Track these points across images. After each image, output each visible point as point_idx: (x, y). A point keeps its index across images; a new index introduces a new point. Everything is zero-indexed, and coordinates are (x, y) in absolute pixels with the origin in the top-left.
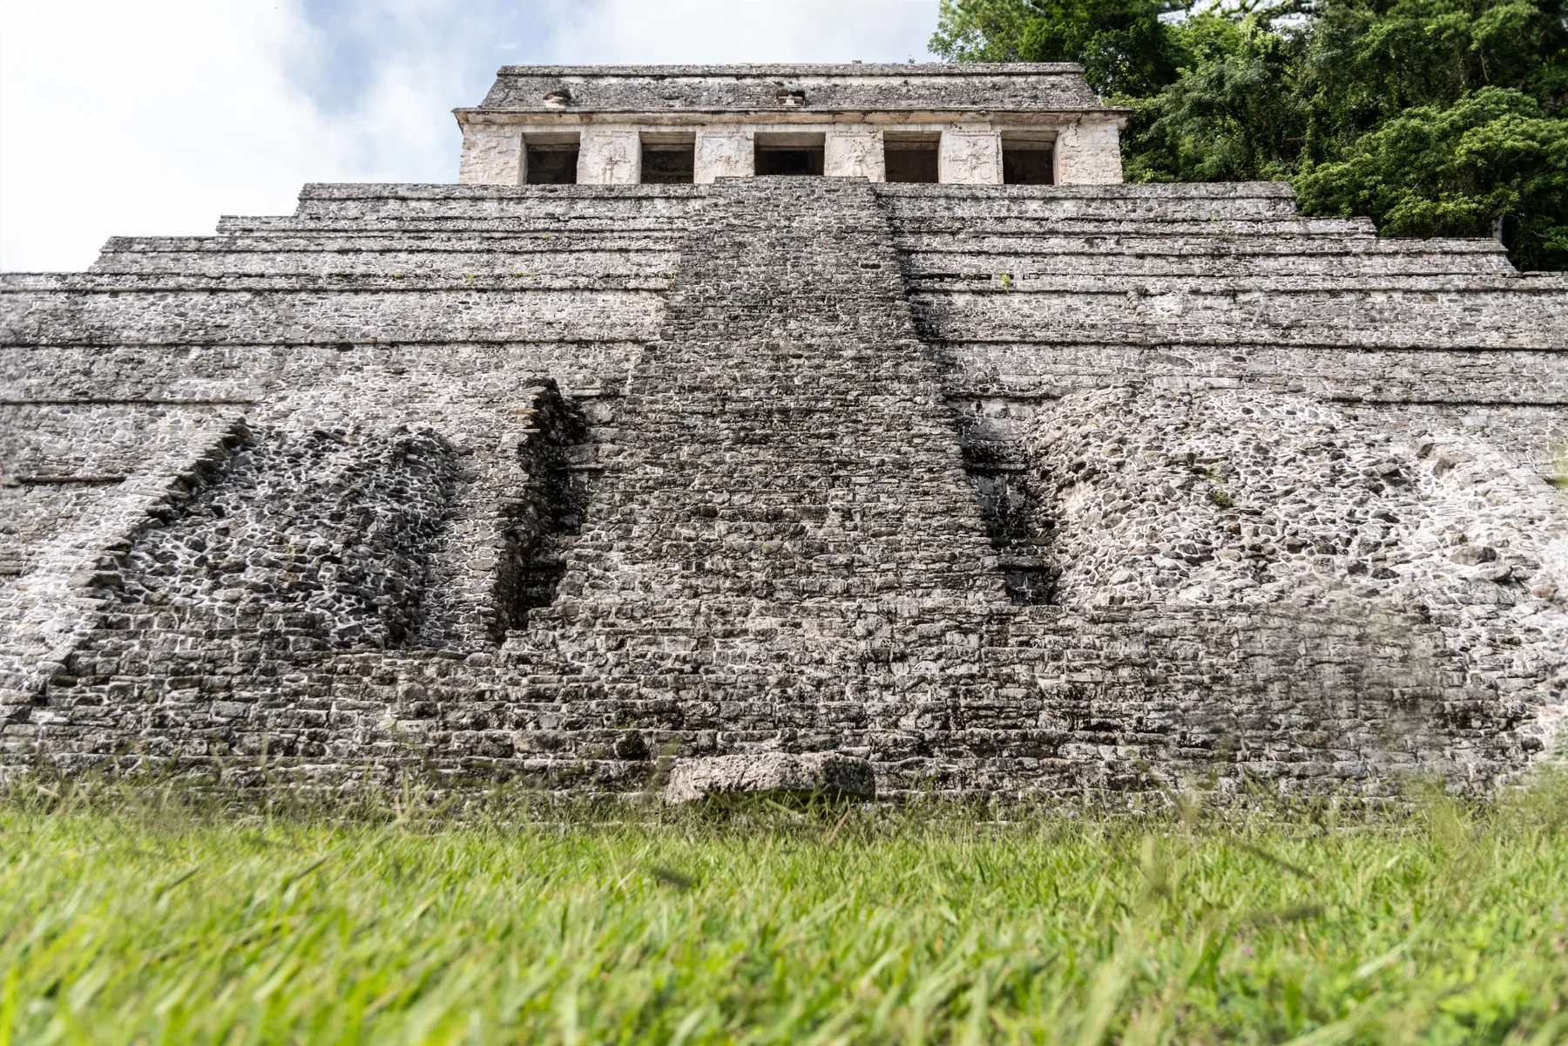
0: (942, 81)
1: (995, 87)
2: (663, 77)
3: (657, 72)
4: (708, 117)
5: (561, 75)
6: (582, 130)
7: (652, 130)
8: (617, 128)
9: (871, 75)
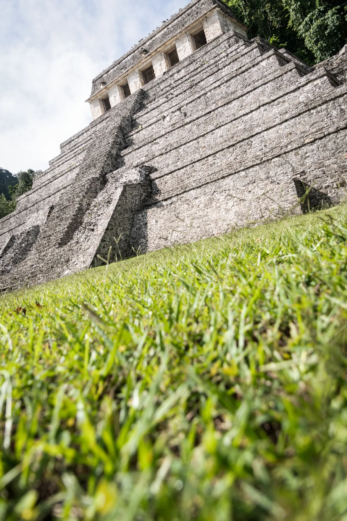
0: (176, 21)
1: (189, 15)
2: (120, 63)
3: (118, 62)
4: (127, 73)
5: (102, 76)
6: (107, 91)
7: (119, 83)
8: (113, 87)
9: (160, 31)
